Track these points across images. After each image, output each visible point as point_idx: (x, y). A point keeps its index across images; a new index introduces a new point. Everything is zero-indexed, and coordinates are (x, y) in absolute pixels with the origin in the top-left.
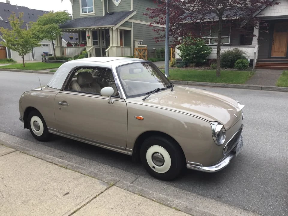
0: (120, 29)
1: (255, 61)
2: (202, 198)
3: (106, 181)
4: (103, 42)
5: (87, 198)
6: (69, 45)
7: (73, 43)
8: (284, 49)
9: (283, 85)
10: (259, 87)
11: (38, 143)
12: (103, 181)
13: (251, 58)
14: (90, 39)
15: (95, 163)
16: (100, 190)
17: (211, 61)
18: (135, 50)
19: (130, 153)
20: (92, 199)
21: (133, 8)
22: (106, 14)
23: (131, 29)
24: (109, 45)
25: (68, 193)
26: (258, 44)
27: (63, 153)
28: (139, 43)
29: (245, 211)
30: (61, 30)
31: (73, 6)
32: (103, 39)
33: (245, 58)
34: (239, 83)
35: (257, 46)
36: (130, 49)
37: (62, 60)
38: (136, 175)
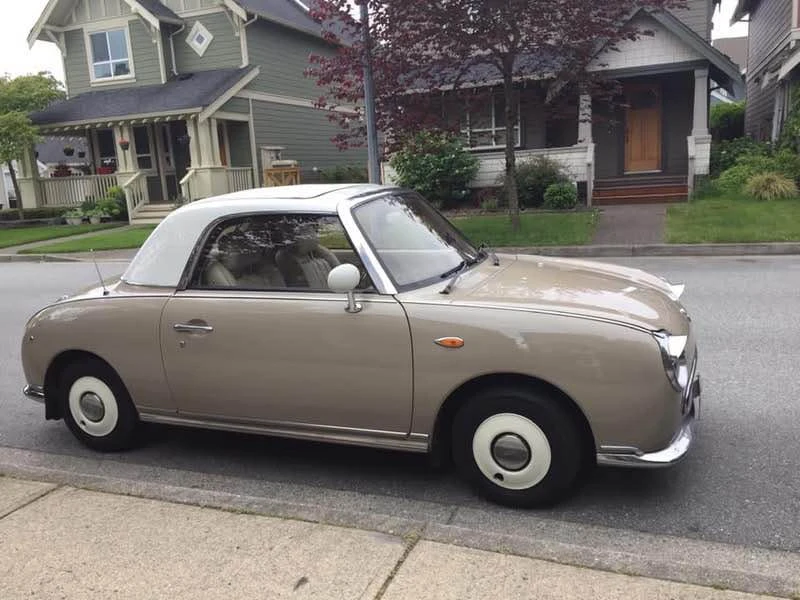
0: (217, 120)
1: (591, 187)
2: (653, 537)
3: (391, 532)
4: (168, 159)
5: (370, 584)
6: (62, 172)
7: (74, 167)
8: (655, 152)
9: (683, 240)
10: (628, 250)
11: (103, 459)
12: (384, 532)
13: (580, 179)
14: (128, 152)
15: (308, 491)
16: (391, 556)
17: (483, 191)
18: (264, 175)
19: (423, 446)
20: (386, 585)
21: (250, 59)
22: (171, 77)
23: (249, 118)
24: (190, 166)
25: (303, 581)
26: (594, 142)
27: (197, 477)
28: (273, 155)
29: (775, 552)
30: (36, 128)
31: (65, 60)
32: (167, 150)
33: (565, 180)
34: (576, 244)
35: (591, 147)
36: (250, 172)
37: (44, 216)
38: (447, 505)
